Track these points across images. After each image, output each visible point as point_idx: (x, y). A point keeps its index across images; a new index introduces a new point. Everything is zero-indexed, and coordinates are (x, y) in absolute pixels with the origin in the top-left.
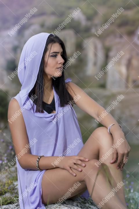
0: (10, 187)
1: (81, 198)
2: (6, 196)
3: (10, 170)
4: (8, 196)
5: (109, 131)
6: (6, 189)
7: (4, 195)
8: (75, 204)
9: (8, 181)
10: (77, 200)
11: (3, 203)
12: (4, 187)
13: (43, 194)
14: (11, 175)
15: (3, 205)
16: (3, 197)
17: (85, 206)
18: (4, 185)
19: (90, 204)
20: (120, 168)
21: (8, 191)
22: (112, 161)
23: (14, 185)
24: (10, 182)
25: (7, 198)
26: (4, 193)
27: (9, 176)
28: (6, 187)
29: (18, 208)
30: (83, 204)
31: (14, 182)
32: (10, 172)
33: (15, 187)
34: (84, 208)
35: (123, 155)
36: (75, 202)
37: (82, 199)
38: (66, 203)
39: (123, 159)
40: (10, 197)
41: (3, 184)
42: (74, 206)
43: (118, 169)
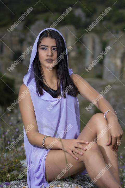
0: (17, 165)
1: (80, 176)
2: (13, 173)
3: (17, 150)
4: (15, 173)
5: (105, 117)
6: (13, 166)
7: (11, 172)
8: (75, 181)
9: (15, 160)
10: (77, 178)
11: (11, 180)
12: (12, 165)
13: (46, 172)
14: (18, 154)
15: (10, 181)
16: (11, 174)
17: (84, 184)
18: (12, 164)
19: (88, 181)
20: (115, 149)
21: (15, 169)
22: (108, 144)
23: (20, 163)
24: (17, 161)
25: (14, 175)
26: (12, 171)
27: (17, 155)
28: (14, 166)
29: (24, 184)
30: (82, 182)
31: (20, 161)
32: (17, 152)
33: (21, 165)
34: (83, 185)
35: (116, 138)
36: (75, 179)
37: (82, 177)
38: (67, 181)
39: (116, 142)
40: (17, 174)
41: (11, 162)
42: (74, 184)
43: (113, 151)
